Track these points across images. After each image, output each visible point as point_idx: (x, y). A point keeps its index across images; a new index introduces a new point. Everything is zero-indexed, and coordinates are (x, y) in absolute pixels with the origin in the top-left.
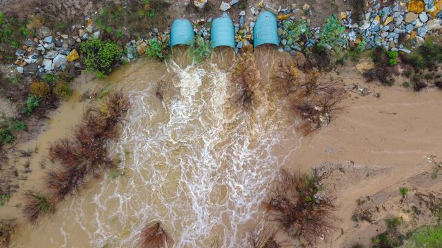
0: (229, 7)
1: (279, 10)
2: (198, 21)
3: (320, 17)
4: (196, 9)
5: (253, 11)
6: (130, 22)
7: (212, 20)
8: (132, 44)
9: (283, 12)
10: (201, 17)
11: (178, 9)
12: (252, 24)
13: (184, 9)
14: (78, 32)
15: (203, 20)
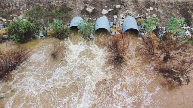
0: (107, 12)
1: (138, 16)
2: (88, 19)
3: (164, 21)
4: (87, 12)
5: (122, 16)
6: (46, 16)
7: (97, 19)
8: (44, 29)
9: (140, 18)
10: (90, 17)
11: (76, 12)
12: (121, 23)
13: (80, 12)
14: (13, 18)
15: (91, 19)
